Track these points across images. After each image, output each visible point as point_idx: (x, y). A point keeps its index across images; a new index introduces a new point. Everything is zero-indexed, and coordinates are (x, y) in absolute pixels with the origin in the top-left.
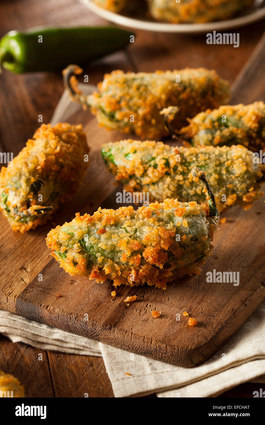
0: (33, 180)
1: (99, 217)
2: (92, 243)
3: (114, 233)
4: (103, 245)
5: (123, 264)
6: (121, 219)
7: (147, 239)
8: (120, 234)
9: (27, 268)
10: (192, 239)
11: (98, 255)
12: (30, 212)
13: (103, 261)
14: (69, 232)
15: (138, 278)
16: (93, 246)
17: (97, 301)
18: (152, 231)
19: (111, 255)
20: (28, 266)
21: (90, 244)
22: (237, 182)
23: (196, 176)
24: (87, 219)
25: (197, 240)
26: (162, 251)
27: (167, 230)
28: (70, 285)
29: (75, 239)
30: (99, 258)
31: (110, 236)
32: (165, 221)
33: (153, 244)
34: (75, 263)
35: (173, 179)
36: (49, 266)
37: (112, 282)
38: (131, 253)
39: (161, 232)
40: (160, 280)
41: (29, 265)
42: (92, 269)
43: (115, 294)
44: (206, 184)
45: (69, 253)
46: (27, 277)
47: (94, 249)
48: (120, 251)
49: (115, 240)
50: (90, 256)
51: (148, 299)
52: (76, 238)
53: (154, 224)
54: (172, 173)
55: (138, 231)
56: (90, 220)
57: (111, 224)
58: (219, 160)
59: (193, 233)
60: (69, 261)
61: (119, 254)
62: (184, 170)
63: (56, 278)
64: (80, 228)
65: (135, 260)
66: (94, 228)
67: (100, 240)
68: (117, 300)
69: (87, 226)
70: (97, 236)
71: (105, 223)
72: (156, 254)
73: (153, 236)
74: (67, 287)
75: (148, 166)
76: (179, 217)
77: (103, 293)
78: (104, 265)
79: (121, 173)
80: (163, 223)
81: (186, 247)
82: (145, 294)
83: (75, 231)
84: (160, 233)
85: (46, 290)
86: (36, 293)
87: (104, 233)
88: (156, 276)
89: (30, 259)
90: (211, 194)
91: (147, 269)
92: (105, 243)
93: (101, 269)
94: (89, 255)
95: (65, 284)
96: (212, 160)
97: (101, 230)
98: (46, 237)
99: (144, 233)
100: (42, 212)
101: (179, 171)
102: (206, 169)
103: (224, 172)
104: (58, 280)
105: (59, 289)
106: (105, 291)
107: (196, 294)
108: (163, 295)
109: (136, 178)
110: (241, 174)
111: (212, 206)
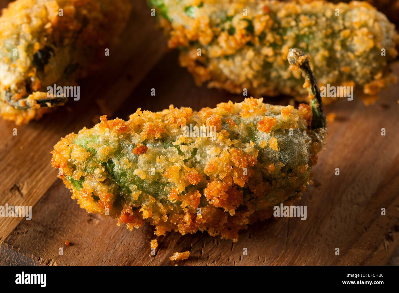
0: (37, 46)
1: (137, 124)
2: (125, 167)
3: (159, 154)
4: (141, 173)
5: (172, 204)
6: (172, 131)
7: (213, 167)
8: (169, 155)
9: (22, 188)
10: (283, 170)
11: (133, 187)
12: (29, 103)
13: (140, 197)
14: (88, 148)
15: (194, 226)
16: (125, 173)
17: (128, 255)
18: (221, 155)
19: (154, 188)
20: (24, 185)
21: (120, 169)
22: (357, 64)
23: (295, 64)
24: (117, 127)
25: (290, 170)
26: (235, 189)
27: (245, 154)
28: (87, 224)
29: (97, 160)
30: (134, 193)
31: (153, 158)
32: (242, 138)
33: (222, 177)
34: (96, 198)
35: (258, 53)
36: (57, 185)
38: (184, 188)
39: (235, 159)
40: (229, 229)
41: (26, 183)
42: (122, 209)
43: (157, 246)
44: (309, 75)
45: (87, 181)
47: (126, 177)
48: (168, 183)
49: (160, 164)
50: (120, 188)
51: (207, 256)
52: (98, 159)
53: (225, 143)
55: (198, 152)
56: (123, 130)
57: (156, 138)
58: (332, 28)
59: (286, 160)
60: (86, 195)
61: (166, 188)
62: (275, 39)
63: (66, 210)
64: (106, 142)
65: (191, 200)
66: (128, 142)
67: (137, 163)
68: (160, 256)
69: (117, 139)
70: (132, 156)
71: (147, 136)
72: (225, 193)
73: (221, 163)
74: (82, 227)
75: (219, 29)
76: (265, 133)
77: (139, 241)
78: (141, 203)
79: (177, 38)
80: (239, 142)
81: (274, 182)
82: (203, 247)
83: (99, 146)
84: (233, 160)
85: (48, 230)
86: (32, 235)
87: (143, 153)
88: (222, 224)
89: (28, 171)
90: (317, 91)
91: (209, 213)
92: (144, 169)
93: (136, 209)
94: (118, 187)
95: (79, 221)
96: (321, 27)
97: (140, 148)
99: (208, 157)
100: (49, 104)
101: (268, 41)
103: (338, 47)
104: (70, 215)
105: (70, 231)
106: (141, 238)
107: (284, 251)
108: (232, 250)
109: (201, 46)
110: (365, 52)
111: (316, 111)
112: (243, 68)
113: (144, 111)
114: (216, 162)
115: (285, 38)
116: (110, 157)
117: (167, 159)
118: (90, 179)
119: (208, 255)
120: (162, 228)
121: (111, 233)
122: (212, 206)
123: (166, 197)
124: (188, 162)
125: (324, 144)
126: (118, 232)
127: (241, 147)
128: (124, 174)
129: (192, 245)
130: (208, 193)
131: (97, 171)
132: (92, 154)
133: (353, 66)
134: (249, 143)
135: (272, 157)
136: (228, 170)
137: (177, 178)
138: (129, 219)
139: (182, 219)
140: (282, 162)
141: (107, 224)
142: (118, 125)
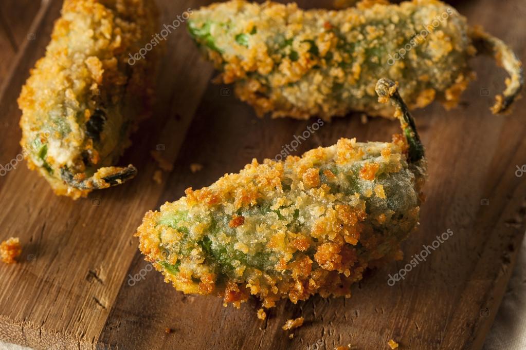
0: (88, 114)
1: (227, 191)
2: (223, 243)
3: (259, 222)
5: (280, 273)
7: (321, 229)
9: (99, 274)
10: (393, 217)
11: (236, 263)
12: (96, 183)
14: (179, 227)
17: (236, 333)
19: (258, 260)
20: (100, 270)
21: (219, 246)
22: (436, 71)
23: (386, 96)
24: (207, 200)
25: (401, 216)
27: (352, 209)
28: (182, 303)
29: (192, 240)
30: (238, 269)
31: (252, 228)
32: (344, 190)
33: (331, 238)
34: (196, 280)
35: (326, 75)
36: (137, 264)
39: (343, 216)
40: (341, 287)
41: (101, 267)
43: (265, 316)
44: (399, 103)
45: (184, 265)
46: (104, 293)
49: (262, 233)
50: (221, 266)
51: (321, 318)
52: (193, 239)
53: (328, 199)
56: (214, 202)
57: (252, 205)
58: (403, 35)
60: (186, 280)
62: (343, 58)
63: (155, 291)
64: (197, 217)
66: (221, 214)
68: (271, 327)
69: (208, 213)
72: (338, 255)
73: (329, 223)
74: (178, 308)
75: (279, 56)
76: (369, 181)
77: (243, 314)
79: (233, 71)
80: (342, 195)
81: (385, 231)
82: (313, 307)
83: (191, 224)
84: (340, 217)
85: (142, 319)
86: (127, 328)
88: (335, 285)
89: (99, 252)
90: (410, 119)
91: (321, 277)
92: (245, 241)
93: (242, 285)
94: (219, 266)
95: (173, 302)
97: (236, 219)
99: (312, 217)
100: (119, 181)
101: (336, 61)
102: (383, 54)
103: (413, 56)
104: (160, 296)
105: (166, 316)
106: (245, 310)
107: (400, 297)
108: (346, 305)
109: (259, 76)
110: (443, 56)
111: (412, 140)
112: (310, 94)
114: (323, 223)
115: (354, 55)
116: (205, 235)
117: (268, 227)
118: (187, 262)
119: (322, 316)
120: (272, 299)
121: (211, 309)
123: (272, 268)
124: (292, 227)
125: (426, 176)
126: (218, 307)
127: (345, 201)
128: (224, 250)
129: (301, 308)
130: (319, 258)
131: (194, 253)
133: (431, 73)
134: (354, 195)
135: (380, 206)
136: (338, 229)
137: (284, 246)
138: (235, 297)
139: (293, 287)
140: (392, 210)
141: (204, 300)
142: (208, 197)
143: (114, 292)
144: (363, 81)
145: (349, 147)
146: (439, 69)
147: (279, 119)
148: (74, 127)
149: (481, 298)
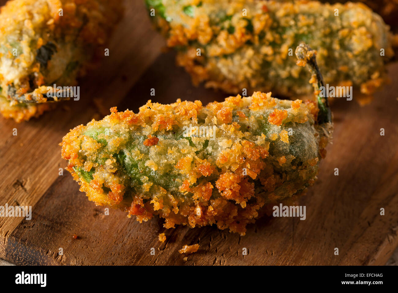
0: (40, 42)
1: (148, 115)
2: (136, 159)
3: (171, 145)
4: (153, 164)
5: (183, 196)
6: (183, 123)
7: (225, 159)
8: (181, 147)
9: (25, 184)
10: (293, 163)
11: (144, 179)
12: (35, 97)
13: (152, 188)
14: (99, 138)
15: (205, 218)
16: (137, 165)
17: (136, 248)
18: (233, 147)
19: (164, 180)
20: (27, 181)
21: (131, 161)
22: (355, 63)
23: (303, 59)
24: (128, 119)
25: (301, 163)
26: (247, 180)
27: (256, 146)
28: (93, 218)
29: (108, 151)
30: (146, 184)
31: (164, 150)
32: (252, 131)
33: (234, 169)
35: (257, 51)
36: (60, 181)
37: (163, 221)
38: (196, 180)
39: (247, 150)
40: (238, 222)
41: (28, 179)
42: (133, 201)
43: (165, 239)
44: (315, 70)
45: (98, 173)
46: (25, 199)
47: (137, 169)
48: (179, 174)
49: (172, 156)
50: (131, 179)
51: (215, 249)
52: (110, 150)
53: (236, 135)
54: (257, 43)
55: (209, 144)
56: (134, 122)
57: (168, 130)
58: (330, 27)
59: (296, 152)
60: (97, 187)
61: (177, 180)
63: (72, 204)
64: (117, 133)
65: (203, 192)
66: (139, 134)
67: (148, 154)
68: (168, 249)
69: (128, 130)
70: (143, 148)
71: (158, 127)
72: (237, 185)
73: (234, 155)
74: (89, 221)
75: (219, 28)
77: (146, 235)
78: (152, 195)
79: (177, 36)
80: (250, 134)
81: (284, 175)
82: (211, 240)
83: (110, 137)
84: (245, 151)
85: (55, 224)
86: (39, 229)
87: (154, 144)
88: (232, 217)
89: (30, 167)
91: (220, 205)
92: (156, 160)
94: (129, 179)
95: (85, 215)
96: (319, 26)
97: (150, 139)
98: (61, 141)
99: (220, 149)
100: (55, 98)
101: (268, 40)
103: (336, 46)
104: (75, 209)
105: (76, 225)
106: (149, 232)
107: (290, 245)
108: (240, 244)
109: (199, 46)
110: (363, 51)
111: (322, 106)
112: (241, 67)
113: (154, 104)
114: (228, 153)
115: (285, 36)
116: (121, 148)
117: (179, 151)
118: (101, 171)
119: (217, 248)
120: (172, 220)
121: (118, 227)
122: (223, 198)
123: (177, 189)
124: (200, 154)
125: (330, 139)
126: (124, 226)
127: (252, 139)
128: (135, 166)
129: (199, 239)
130: (220, 185)
131: (109, 162)
132: (103, 145)
133: (350, 65)
134: (261, 135)
135: (283, 150)
136: (240, 162)
137: (190, 170)
138: (140, 211)
139: (193, 211)
140: (292, 155)
141: (113, 218)
142: (129, 116)
143: (35, 200)
144: (289, 62)
145: (263, 97)
146: (358, 62)
147: (211, 89)
148: (26, 50)
149: (364, 257)
